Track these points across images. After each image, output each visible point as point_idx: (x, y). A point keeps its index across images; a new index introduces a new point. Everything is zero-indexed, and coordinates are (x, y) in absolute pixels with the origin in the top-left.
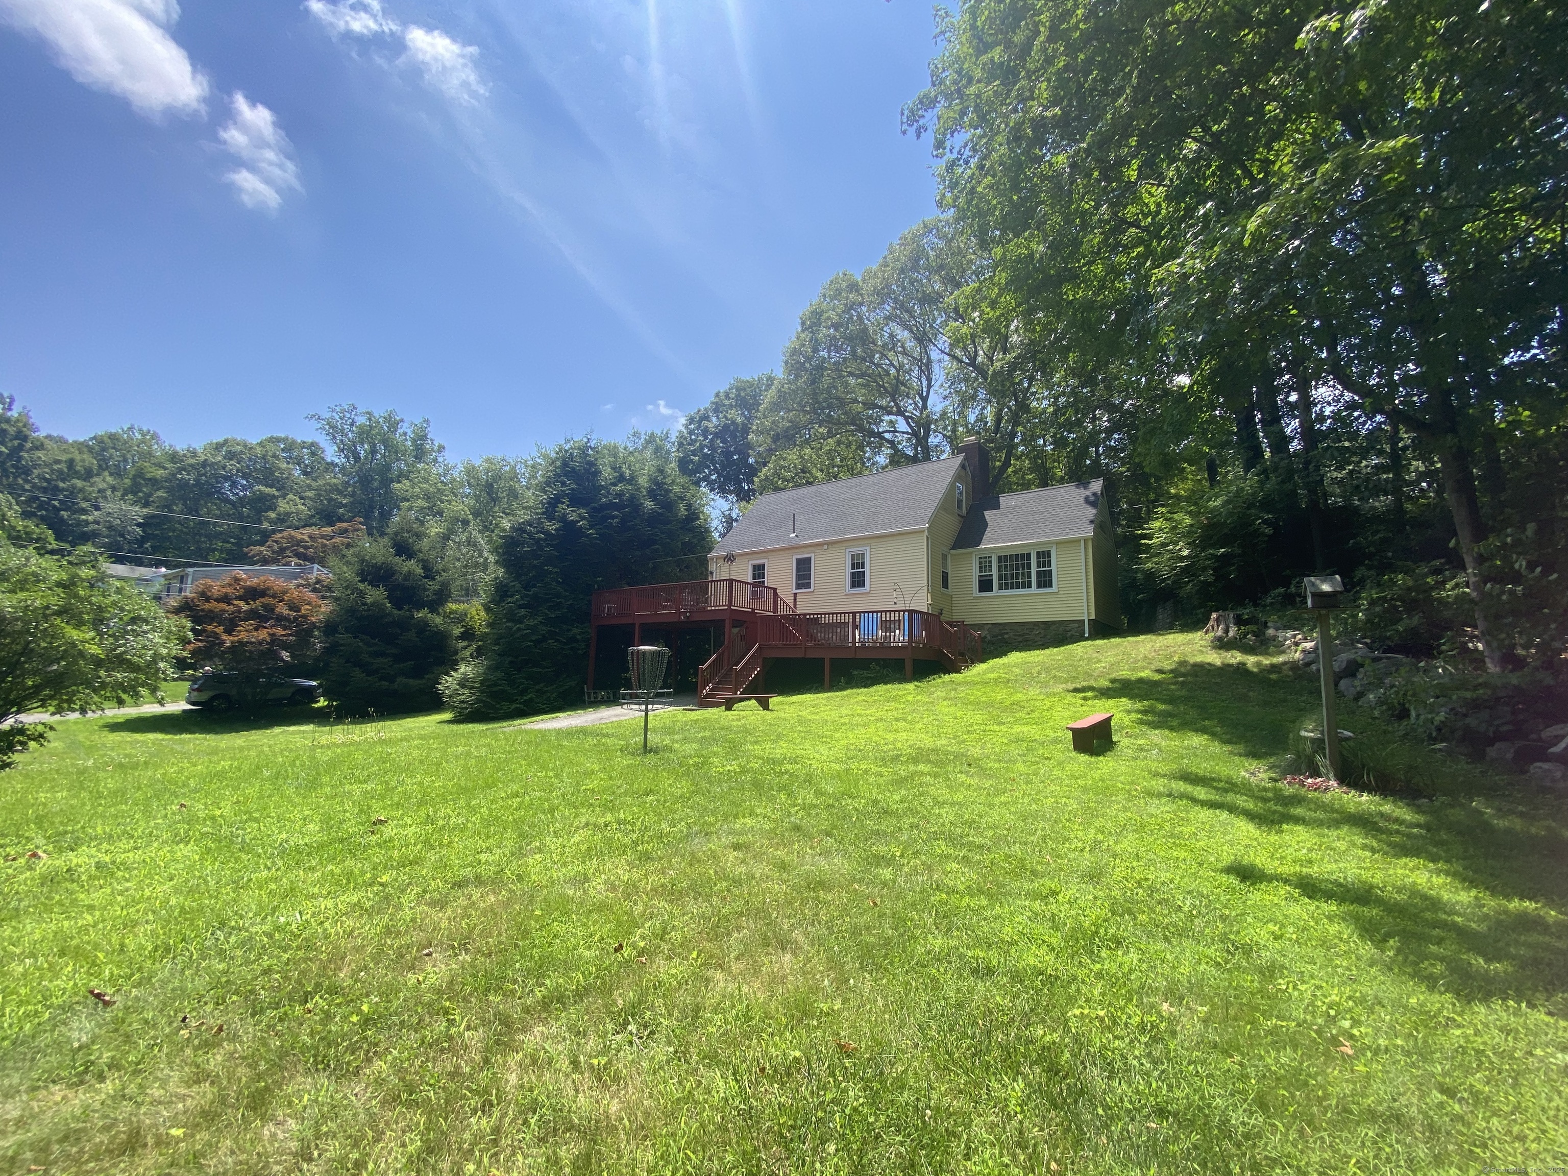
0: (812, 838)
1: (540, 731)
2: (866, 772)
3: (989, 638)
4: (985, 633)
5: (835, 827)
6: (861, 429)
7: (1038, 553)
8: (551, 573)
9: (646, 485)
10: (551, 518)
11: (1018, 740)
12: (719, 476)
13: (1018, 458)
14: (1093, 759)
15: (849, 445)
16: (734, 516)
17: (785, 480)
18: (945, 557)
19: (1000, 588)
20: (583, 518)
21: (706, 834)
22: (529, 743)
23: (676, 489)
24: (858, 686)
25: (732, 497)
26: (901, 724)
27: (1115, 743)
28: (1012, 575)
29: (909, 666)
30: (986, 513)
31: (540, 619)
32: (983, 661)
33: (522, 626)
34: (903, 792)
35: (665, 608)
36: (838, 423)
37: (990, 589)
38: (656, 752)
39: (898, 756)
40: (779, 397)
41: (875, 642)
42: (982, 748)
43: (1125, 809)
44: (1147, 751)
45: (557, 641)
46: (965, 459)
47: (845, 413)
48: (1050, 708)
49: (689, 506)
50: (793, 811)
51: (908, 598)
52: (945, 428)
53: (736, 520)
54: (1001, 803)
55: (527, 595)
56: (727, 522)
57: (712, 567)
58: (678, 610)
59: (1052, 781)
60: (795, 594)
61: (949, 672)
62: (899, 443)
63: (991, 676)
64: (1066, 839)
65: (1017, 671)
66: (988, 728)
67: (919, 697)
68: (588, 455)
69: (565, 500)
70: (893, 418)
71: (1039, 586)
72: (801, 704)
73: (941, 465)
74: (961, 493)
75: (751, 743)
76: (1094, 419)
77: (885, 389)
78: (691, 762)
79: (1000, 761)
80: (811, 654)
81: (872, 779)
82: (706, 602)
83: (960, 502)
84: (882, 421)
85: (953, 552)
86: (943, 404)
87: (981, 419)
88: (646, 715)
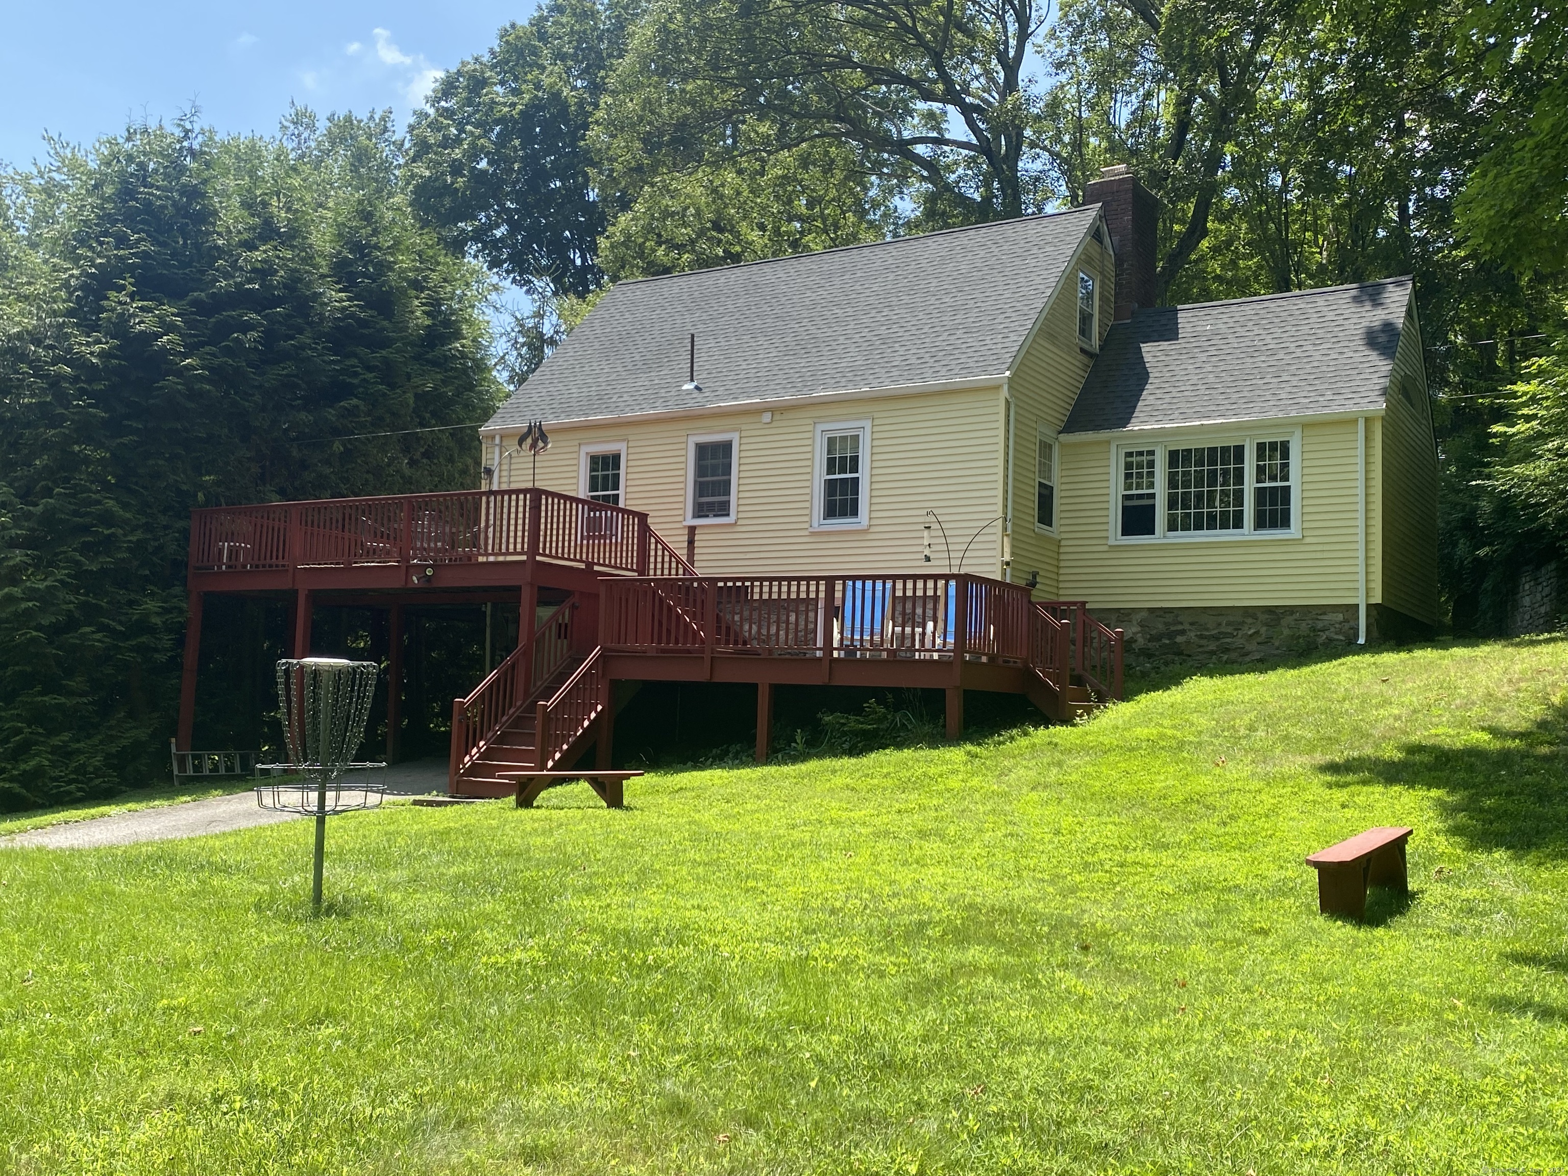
0: (711, 1131)
1: (58, 855)
2: (846, 964)
3: (1141, 641)
4: (1132, 630)
5: (767, 1104)
6: (859, 130)
7: (1261, 447)
8: (87, 461)
9: (328, 249)
10: (89, 327)
11: (1197, 888)
12: (514, 227)
13: (1224, 218)
14: (1362, 934)
15: (828, 169)
16: (547, 329)
17: (672, 245)
18: (1046, 449)
19: (1172, 527)
20: (170, 328)
21: (460, 1125)
22: (32, 886)
23: (404, 261)
24: (835, 751)
25: (544, 284)
26: (933, 847)
27: (1413, 896)
28: (1199, 496)
29: (954, 706)
30: (1146, 348)
31: (61, 574)
32: (1125, 696)
33: (16, 591)
34: (931, 1014)
35: (372, 553)
36: (805, 113)
37: (1149, 529)
38: (345, 915)
39: (922, 926)
40: (662, 45)
41: (876, 648)
42: (1116, 906)
43: (1429, 1056)
44: (1484, 914)
45: (102, 628)
46: (1103, 216)
47: (820, 90)
48: (1274, 811)
49: (435, 303)
50: (671, 1062)
51: (957, 547)
52: (1057, 138)
53: (552, 342)
54: (1153, 1041)
55: (28, 516)
56: (530, 346)
57: (491, 457)
58: (405, 559)
59: (1269, 985)
60: (692, 530)
61: (1045, 721)
62: (948, 168)
63: (1142, 732)
64: (1295, 1128)
65: (1203, 722)
66: (1130, 857)
67: (975, 782)
68: (183, 170)
69: (128, 282)
70: (936, 106)
71: (1260, 524)
72: (699, 792)
73: (1047, 228)
74: (1089, 296)
75: (576, 891)
76: (1401, 130)
77: (919, 37)
78: (429, 940)
79: (1154, 938)
80: (728, 675)
81: (857, 984)
82: (474, 542)
83: (1086, 319)
84: (910, 112)
85: (1063, 437)
86: (1054, 81)
87: (1140, 118)
88: (321, 822)
